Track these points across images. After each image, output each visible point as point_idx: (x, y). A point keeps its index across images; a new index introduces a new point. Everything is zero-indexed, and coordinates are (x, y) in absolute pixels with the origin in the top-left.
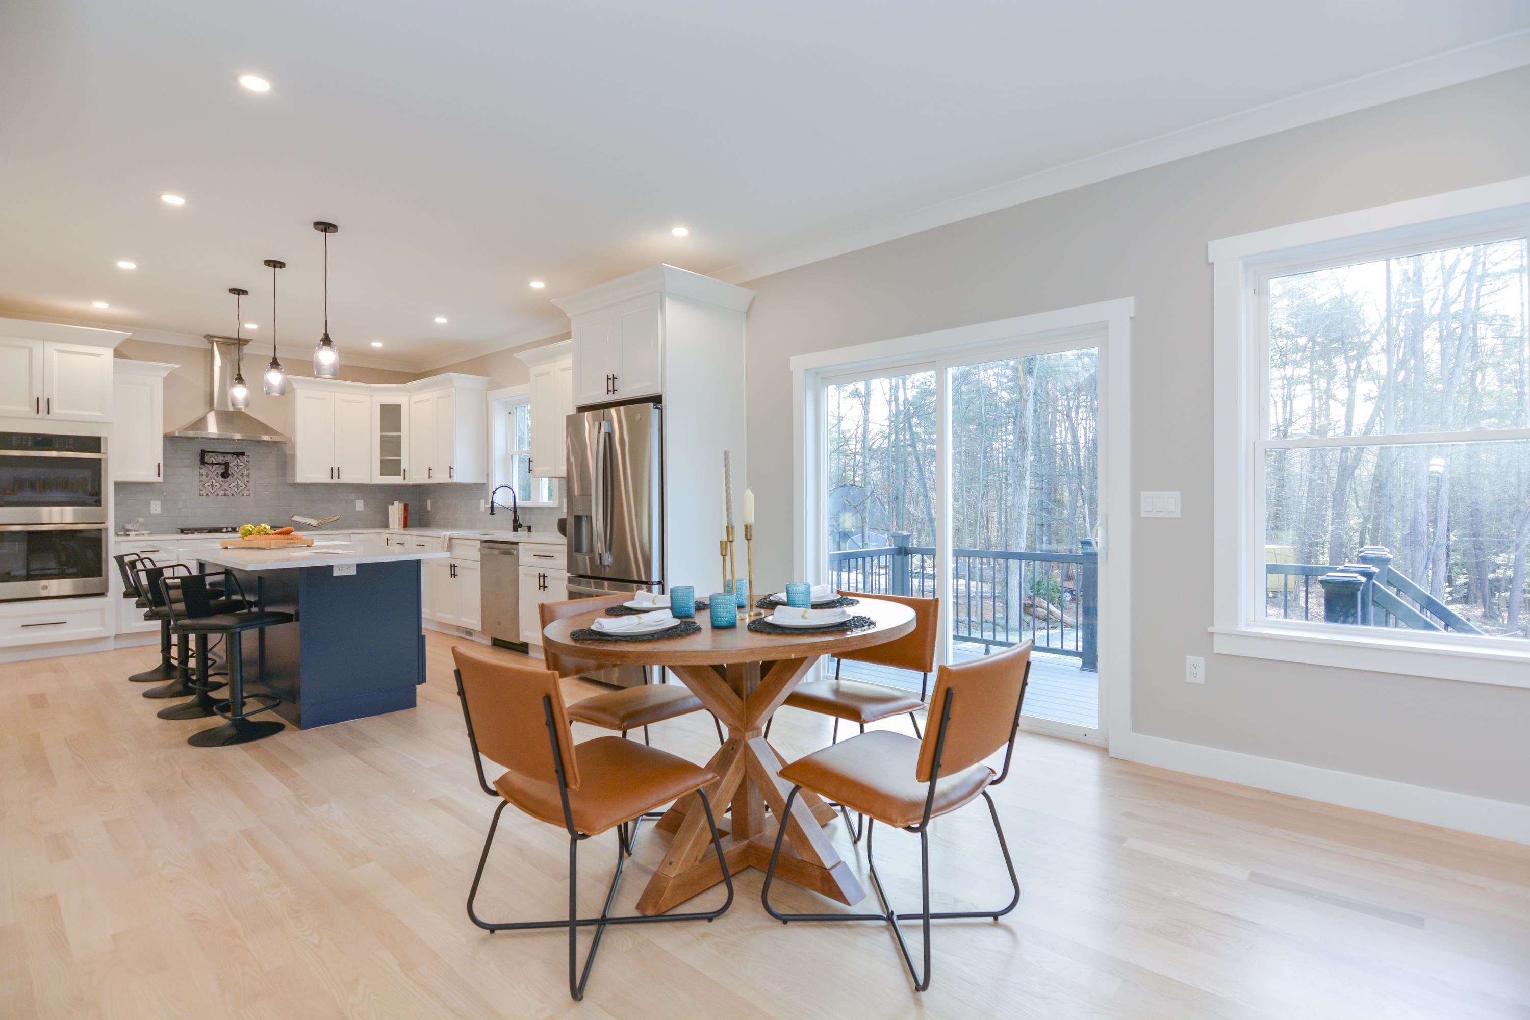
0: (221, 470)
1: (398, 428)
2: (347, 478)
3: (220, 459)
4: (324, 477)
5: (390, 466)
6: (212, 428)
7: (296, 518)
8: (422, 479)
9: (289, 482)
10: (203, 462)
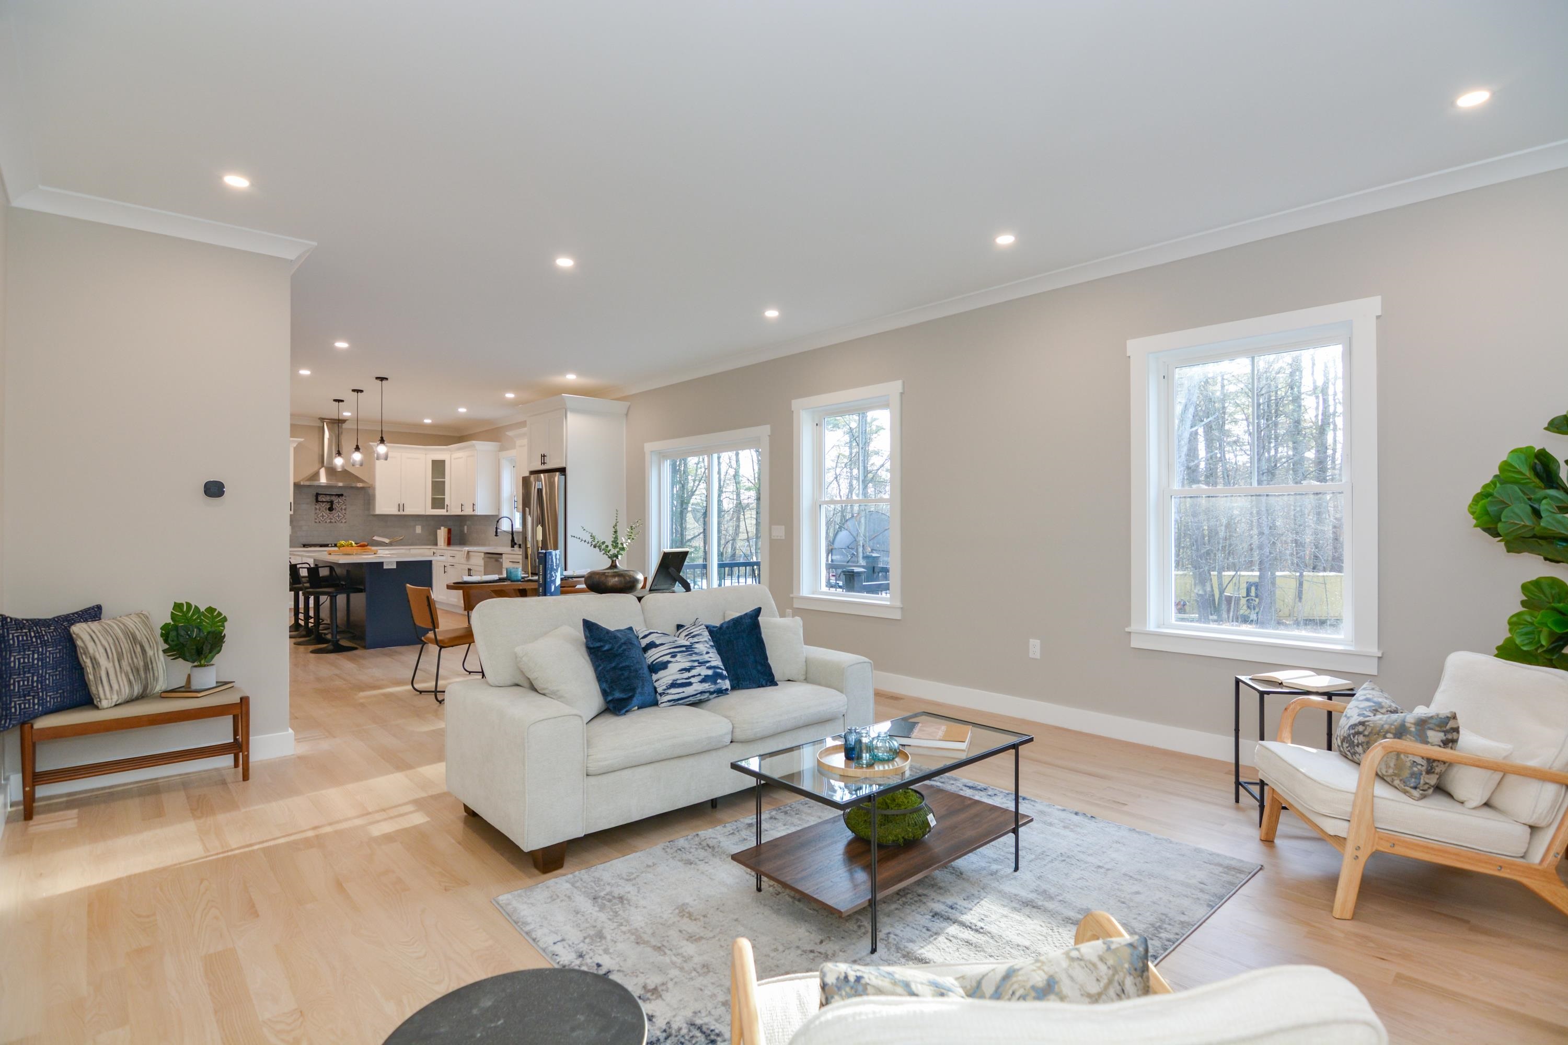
0: (328, 506)
1: (443, 476)
2: (409, 511)
3: (328, 498)
4: (394, 511)
5: (438, 502)
6: (323, 480)
7: (375, 538)
8: (458, 512)
9: (372, 513)
10: (317, 501)
